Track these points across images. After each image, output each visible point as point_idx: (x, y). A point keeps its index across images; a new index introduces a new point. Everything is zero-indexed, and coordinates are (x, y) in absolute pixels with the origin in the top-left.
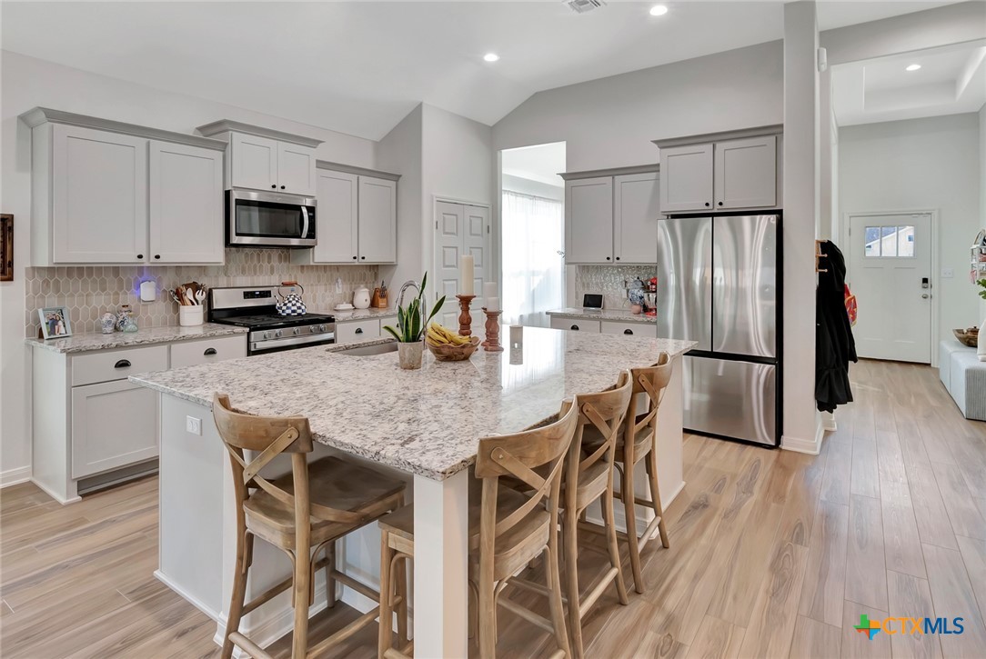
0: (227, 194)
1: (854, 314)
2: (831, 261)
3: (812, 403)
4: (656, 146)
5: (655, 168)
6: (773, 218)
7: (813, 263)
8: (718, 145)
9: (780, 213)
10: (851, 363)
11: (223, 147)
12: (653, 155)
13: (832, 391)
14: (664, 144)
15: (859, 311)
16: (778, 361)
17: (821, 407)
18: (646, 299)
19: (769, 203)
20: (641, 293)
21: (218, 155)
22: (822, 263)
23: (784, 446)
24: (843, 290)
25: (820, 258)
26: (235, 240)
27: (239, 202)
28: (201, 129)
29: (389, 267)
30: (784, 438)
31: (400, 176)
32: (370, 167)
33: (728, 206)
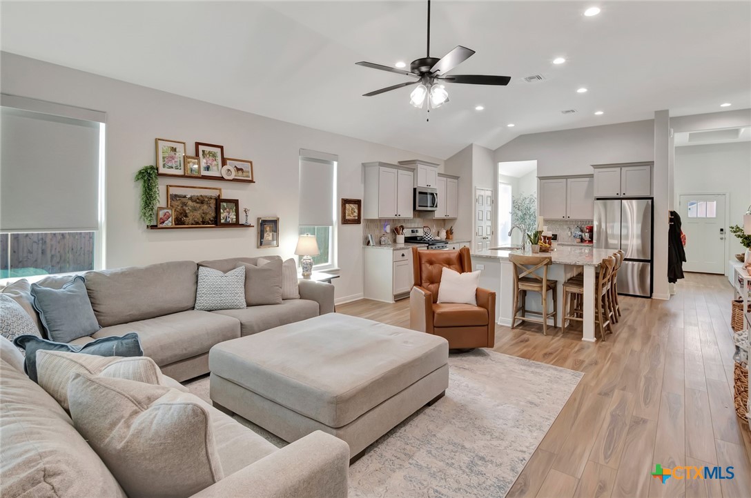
0: (415, 190)
1: (685, 242)
2: (675, 220)
3: (667, 279)
4: (592, 167)
5: (591, 176)
6: (650, 201)
7: (668, 220)
8: (623, 168)
9: (652, 199)
10: (683, 262)
11: (413, 170)
12: (590, 171)
13: (675, 273)
14: (596, 167)
15: (687, 241)
16: (651, 261)
17: (670, 281)
18: (583, 236)
19: (647, 194)
20: (580, 233)
21: (411, 173)
22: (671, 220)
23: (654, 297)
24: (680, 233)
25: (670, 218)
26: (418, 208)
27: (420, 193)
28: (399, 162)
29: (453, 220)
30: (654, 294)
31: (459, 177)
32: (443, 173)
33: (627, 195)
